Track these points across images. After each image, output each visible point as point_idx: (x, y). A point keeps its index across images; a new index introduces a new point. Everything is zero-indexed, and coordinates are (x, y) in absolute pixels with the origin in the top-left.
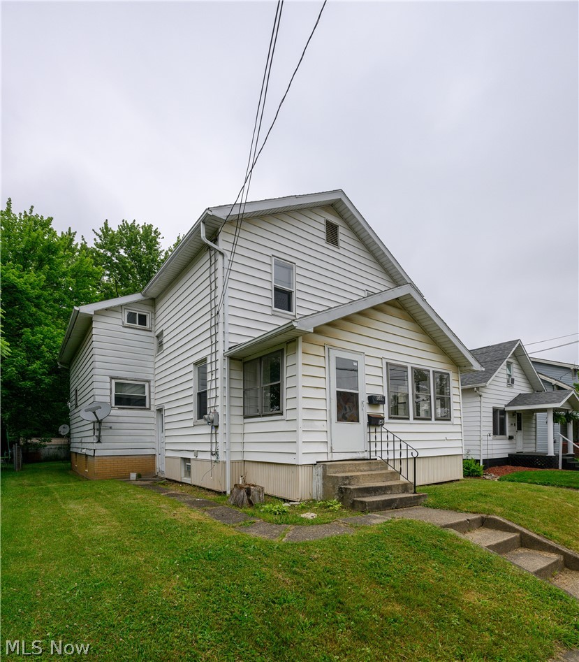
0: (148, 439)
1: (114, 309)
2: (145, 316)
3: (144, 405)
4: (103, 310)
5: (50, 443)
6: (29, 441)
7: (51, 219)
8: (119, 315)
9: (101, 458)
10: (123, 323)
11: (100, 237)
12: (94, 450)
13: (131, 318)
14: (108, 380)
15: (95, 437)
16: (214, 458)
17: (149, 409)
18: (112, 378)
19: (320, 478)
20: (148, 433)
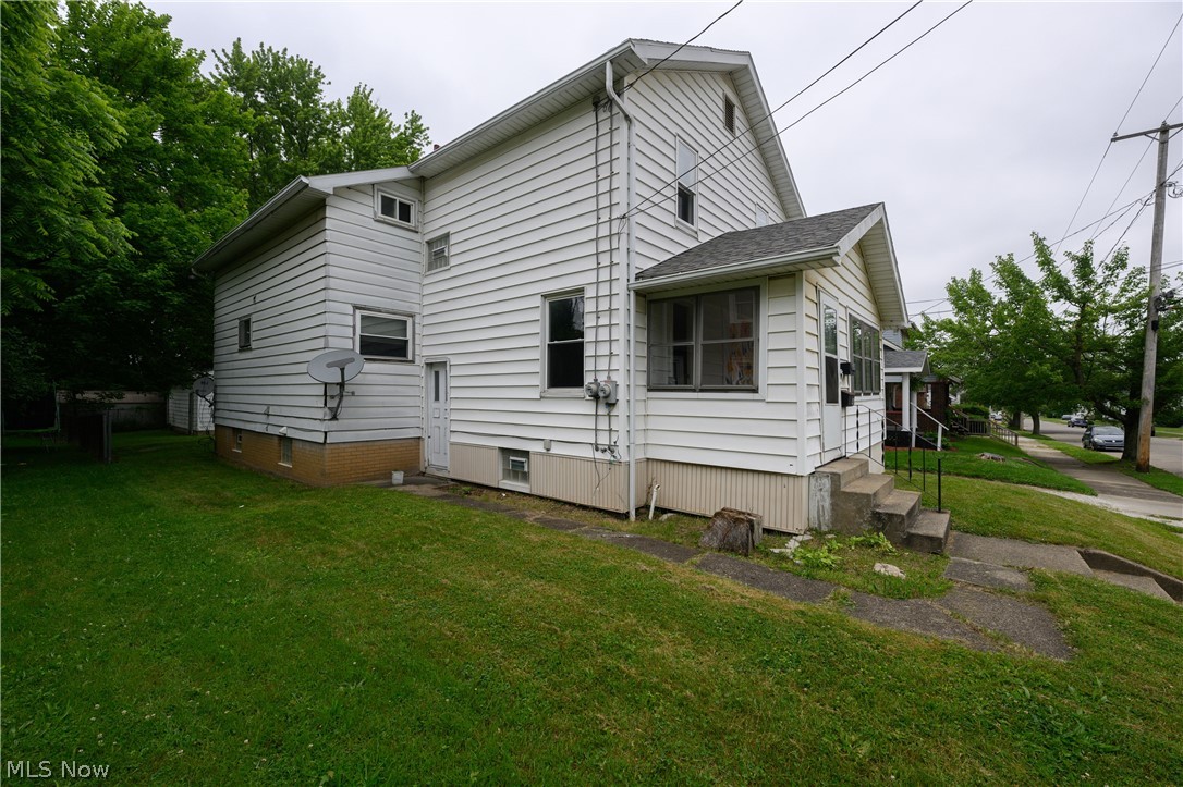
0: (411, 412)
1: (362, 188)
2: (408, 206)
3: (405, 355)
4: (343, 187)
5: (120, 401)
6: (78, 396)
7: (167, 19)
8: (368, 200)
9: (336, 446)
10: (375, 214)
11: (225, 64)
12: (326, 433)
13: (387, 207)
14: (350, 310)
15: (326, 410)
16: (607, 456)
17: (413, 362)
18: (356, 307)
19: (826, 495)
20: (411, 402)
